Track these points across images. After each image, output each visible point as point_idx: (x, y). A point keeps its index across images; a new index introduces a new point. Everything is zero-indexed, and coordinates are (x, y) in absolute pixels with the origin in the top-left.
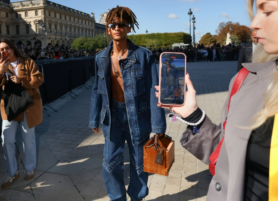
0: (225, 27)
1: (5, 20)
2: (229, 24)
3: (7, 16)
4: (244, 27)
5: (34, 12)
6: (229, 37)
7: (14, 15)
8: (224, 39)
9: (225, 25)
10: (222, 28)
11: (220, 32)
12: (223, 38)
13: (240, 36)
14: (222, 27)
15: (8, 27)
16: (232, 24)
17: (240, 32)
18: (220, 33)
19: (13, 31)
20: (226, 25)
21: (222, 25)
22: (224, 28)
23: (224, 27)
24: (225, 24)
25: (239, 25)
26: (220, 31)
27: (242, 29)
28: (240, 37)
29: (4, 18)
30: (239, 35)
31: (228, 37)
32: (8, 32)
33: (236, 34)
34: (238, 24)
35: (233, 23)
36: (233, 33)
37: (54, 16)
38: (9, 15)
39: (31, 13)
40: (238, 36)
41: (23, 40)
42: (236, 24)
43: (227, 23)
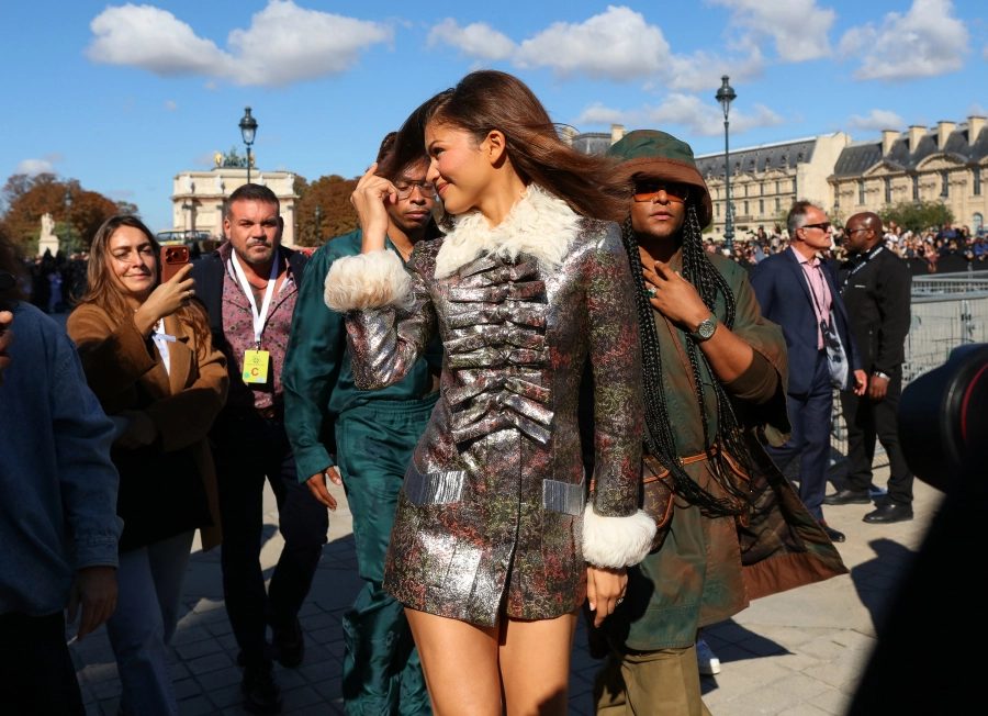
0: (29, 193)
2: (42, 181)
4: (94, 196)
6: (50, 230)
8: (31, 234)
9: (29, 184)
10: (18, 196)
11: (12, 210)
12: (23, 232)
13: (86, 225)
14: (18, 192)
16: (53, 182)
17: (84, 215)
18: (11, 213)
20: (34, 184)
21: (17, 182)
22: (26, 197)
23: (27, 190)
24: (28, 180)
25: (79, 187)
26: (13, 206)
27: (89, 203)
28: (85, 230)
30: (80, 224)
31: (47, 228)
33: (72, 220)
34: (75, 185)
35: (59, 180)
36: (60, 215)
40: (76, 226)
42: (69, 184)
43: (36, 179)
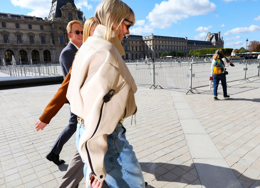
1: (139, 45)
3: (140, 43)
5: (149, 41)
7: (143, 42)
15: (140, 48)
19: (142, 49)
29: (138, 44)
32: (140, 50)
37: (158, 42)
38: (141, 43)
39: (149, 42)
41: (145, 53)
